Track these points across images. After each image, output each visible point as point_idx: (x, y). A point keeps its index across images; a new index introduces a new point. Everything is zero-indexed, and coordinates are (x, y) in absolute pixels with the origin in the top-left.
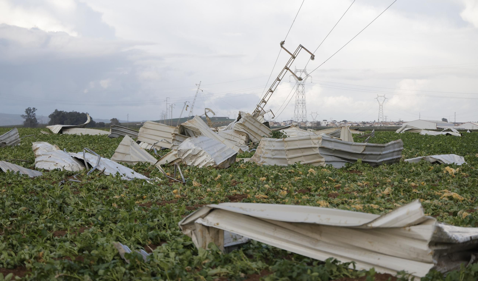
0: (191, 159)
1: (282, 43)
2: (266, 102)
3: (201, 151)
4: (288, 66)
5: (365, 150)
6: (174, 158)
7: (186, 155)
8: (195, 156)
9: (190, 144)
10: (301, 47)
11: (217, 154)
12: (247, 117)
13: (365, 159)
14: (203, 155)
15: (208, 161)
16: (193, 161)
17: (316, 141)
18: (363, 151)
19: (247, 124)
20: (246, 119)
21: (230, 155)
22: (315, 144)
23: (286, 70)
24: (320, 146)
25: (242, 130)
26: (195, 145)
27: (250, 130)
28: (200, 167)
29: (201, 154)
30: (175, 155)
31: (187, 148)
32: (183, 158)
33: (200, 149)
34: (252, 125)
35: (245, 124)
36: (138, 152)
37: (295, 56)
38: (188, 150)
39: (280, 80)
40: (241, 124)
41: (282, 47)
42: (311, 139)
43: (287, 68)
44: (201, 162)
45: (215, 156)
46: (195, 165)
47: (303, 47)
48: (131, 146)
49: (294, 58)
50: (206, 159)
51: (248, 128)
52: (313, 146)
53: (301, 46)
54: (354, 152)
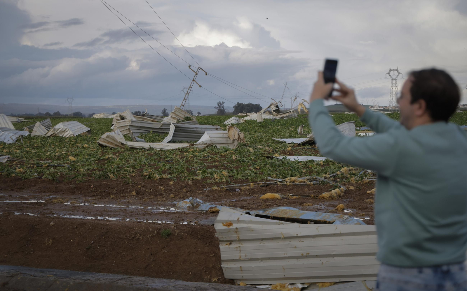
0: (62, 133)
1: (190, 66)
2: (186, 100)
3: (66, 129)
4: (194, 79)
5: (162, 126)
6: (52, 133)
7: (58, 131)
8: (64, 131)
9: (61, 125)
10: (199, 68)
11: (76, 130)
12: (176, 109)
13: (163, 131)
14: (68, 131)
15: (70, 134)
16: (63, 134)
17: (128, 122)
18: (161, 127)
19: (177, 113)
20: (176, 110)
21: (85, 131)
22: (127, 124)
23: (193, 82)
24: (130, 125)
25: (174, 116)
26: (63, 126)
27: (179, 116)
28: (67, 137)
29: (67, 130)
30: (53, 131)
31: (59, 128)
32: (57, 132)
33: (66, 128)
34: (180, 113)
35: (176, 113)
36: (41, 130)
38: (60, 129)
39: (191, 87)
41: (190, 68)
42: (125, 121)
43: (194, 80)
44: (67, 134)
45: (75, 131)
46: (64, 136)
47: (200, 68)
48: (39, 127)
49: (197, 74)
50: (69, 133)
51: (178, 115)
52: (127, 125)
54: (154, 127)
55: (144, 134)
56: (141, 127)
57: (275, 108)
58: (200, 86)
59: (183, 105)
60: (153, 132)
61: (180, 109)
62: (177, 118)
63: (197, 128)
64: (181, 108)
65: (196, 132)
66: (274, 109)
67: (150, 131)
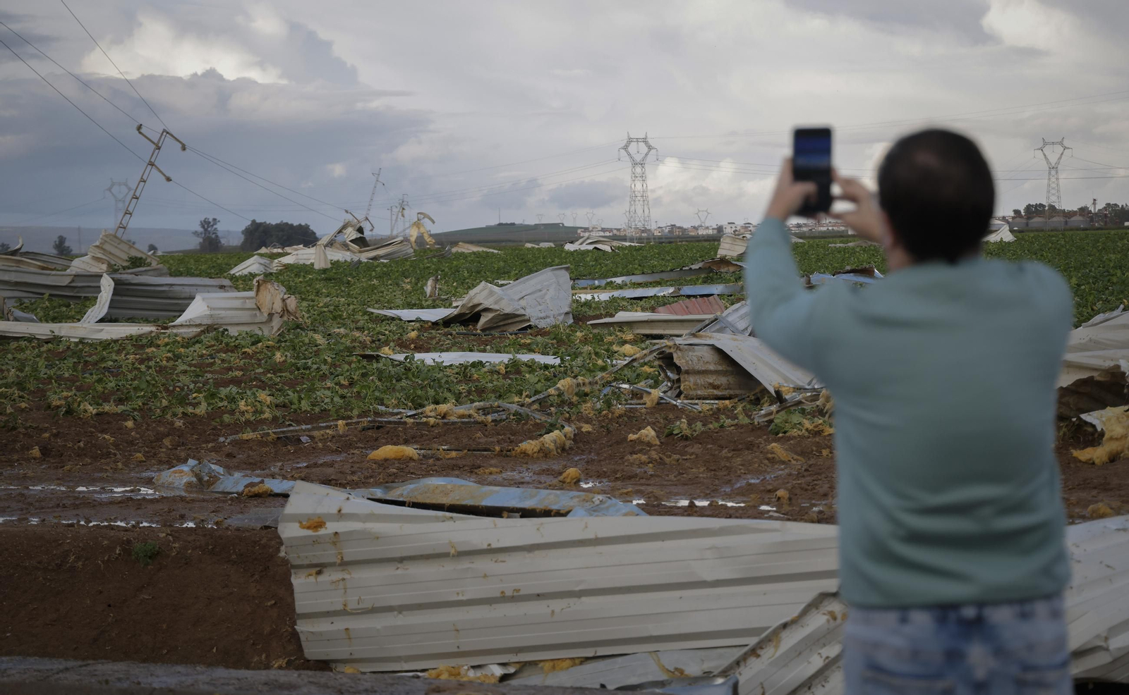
1: (139, 128)
2: (131, 214)
4: (153, 160)
10: (165, 134)
12: (106, 236)
19: (107, 247)
20: (106, 239)
23: (150, 167)
25: (99, 255)
27: (113, 254)
34: (116, 247)
35: (104, 247)
37: (160, 145)
39: (145, 181)
40: (97, 246)
41: (140, 133)
43: (152, 164)
47: (168, 133)
49: (159, 148)
51: (110, 253)
53: (164, 131)
55: (26, 301)
56: (17, 284)
57: (355, 235)
58: (169, 179)
59: (125, 228)
60: (50, 295)
61: (116, 237)
62: (107, 259)
63: (172, 285)
64: (119, 235)
65: (170, 295)
66: (353, 238)
67: (43, 294)
